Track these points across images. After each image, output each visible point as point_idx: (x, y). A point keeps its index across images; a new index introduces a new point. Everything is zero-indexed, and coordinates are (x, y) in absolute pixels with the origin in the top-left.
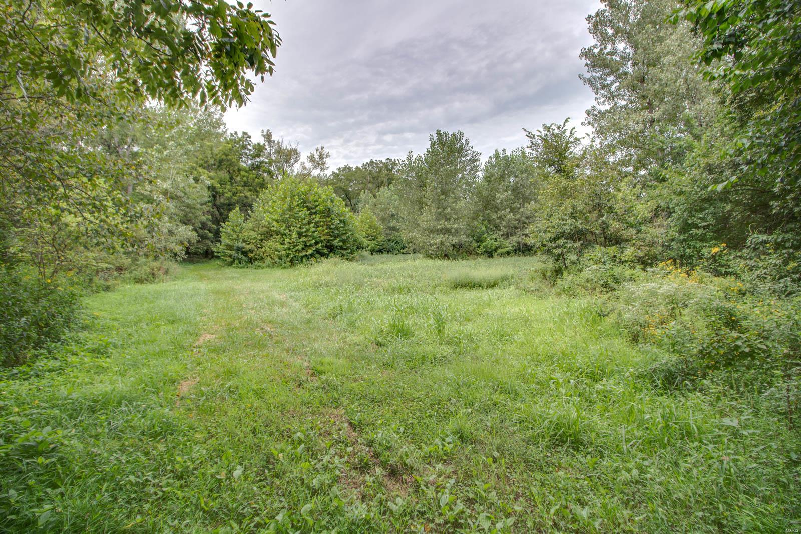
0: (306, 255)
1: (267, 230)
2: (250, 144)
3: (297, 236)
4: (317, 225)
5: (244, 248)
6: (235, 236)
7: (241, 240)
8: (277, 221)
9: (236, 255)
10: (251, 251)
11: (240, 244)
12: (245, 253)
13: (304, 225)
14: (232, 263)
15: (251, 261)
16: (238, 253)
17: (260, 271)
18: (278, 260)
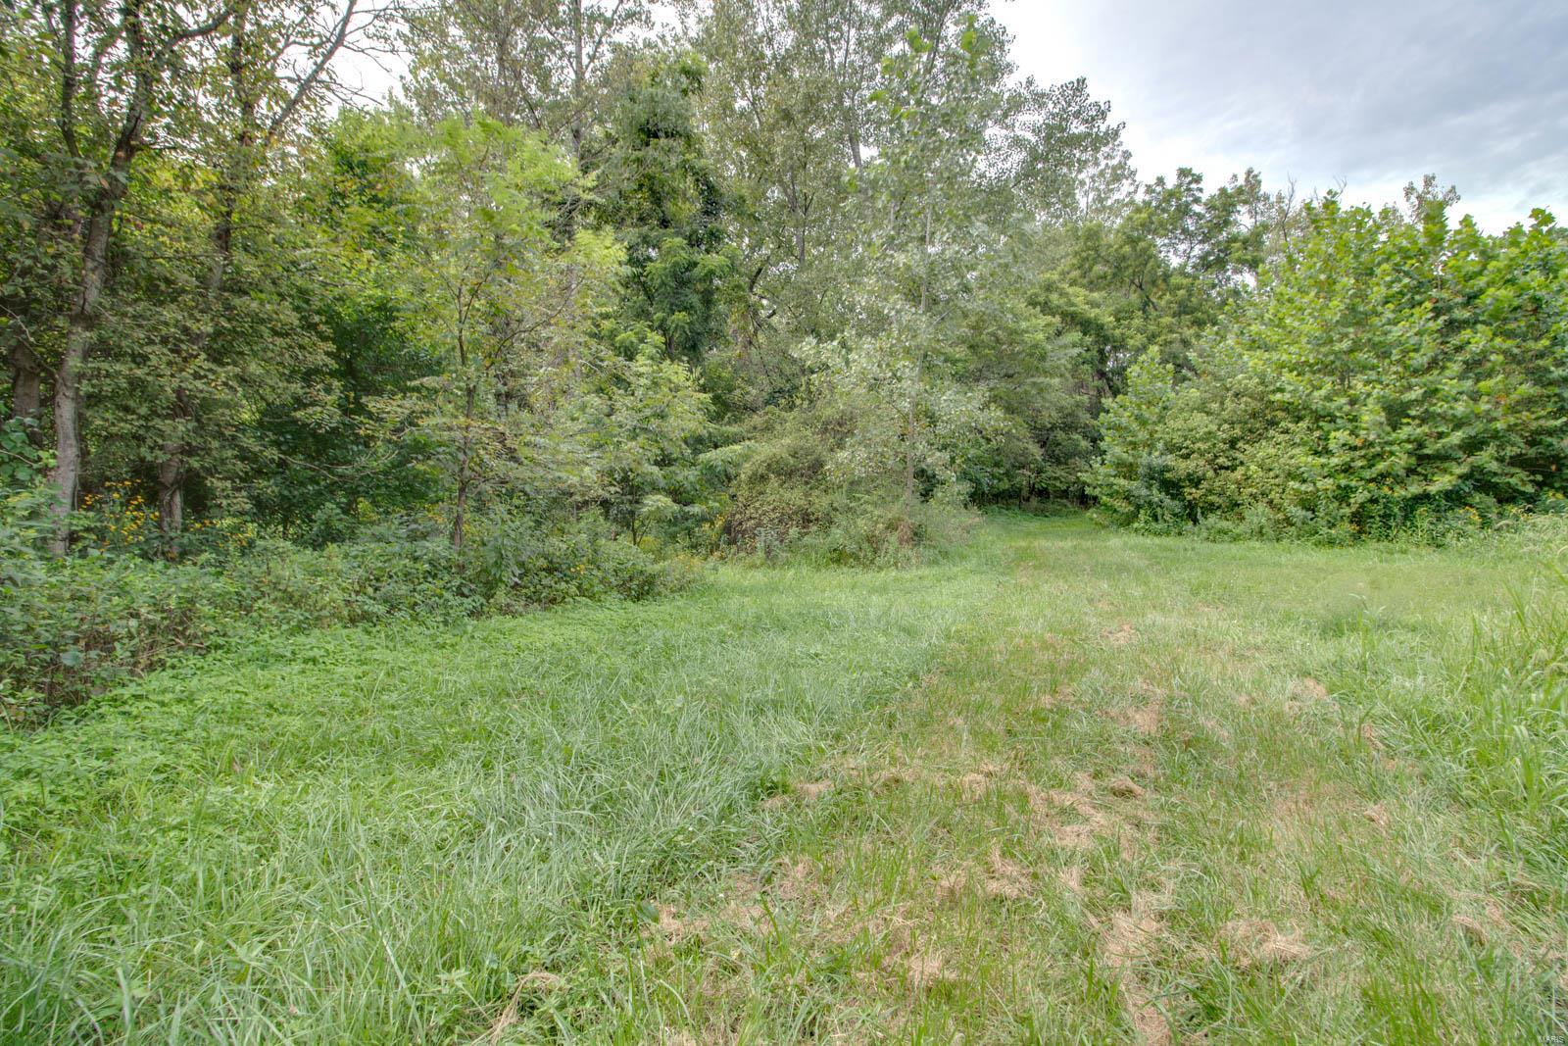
0: (1425, 497)
1: (1256, 405)
2: (1197, 200)
3: (1382, 417)
4: (1475, 367)
5: (1167, 469)
6: (1143, 435)
7: (1160, 445)
8: (1298, 368)
9: (1144, 492)
10: (1196, 482)
11: (1157, 459)
12: (1172, 487)
13: (1415, 372)
14: (1133, 517)
15: (1191, 513)
16: (1149, 487)
17: (1224, 548)
18: (1297, 513)
